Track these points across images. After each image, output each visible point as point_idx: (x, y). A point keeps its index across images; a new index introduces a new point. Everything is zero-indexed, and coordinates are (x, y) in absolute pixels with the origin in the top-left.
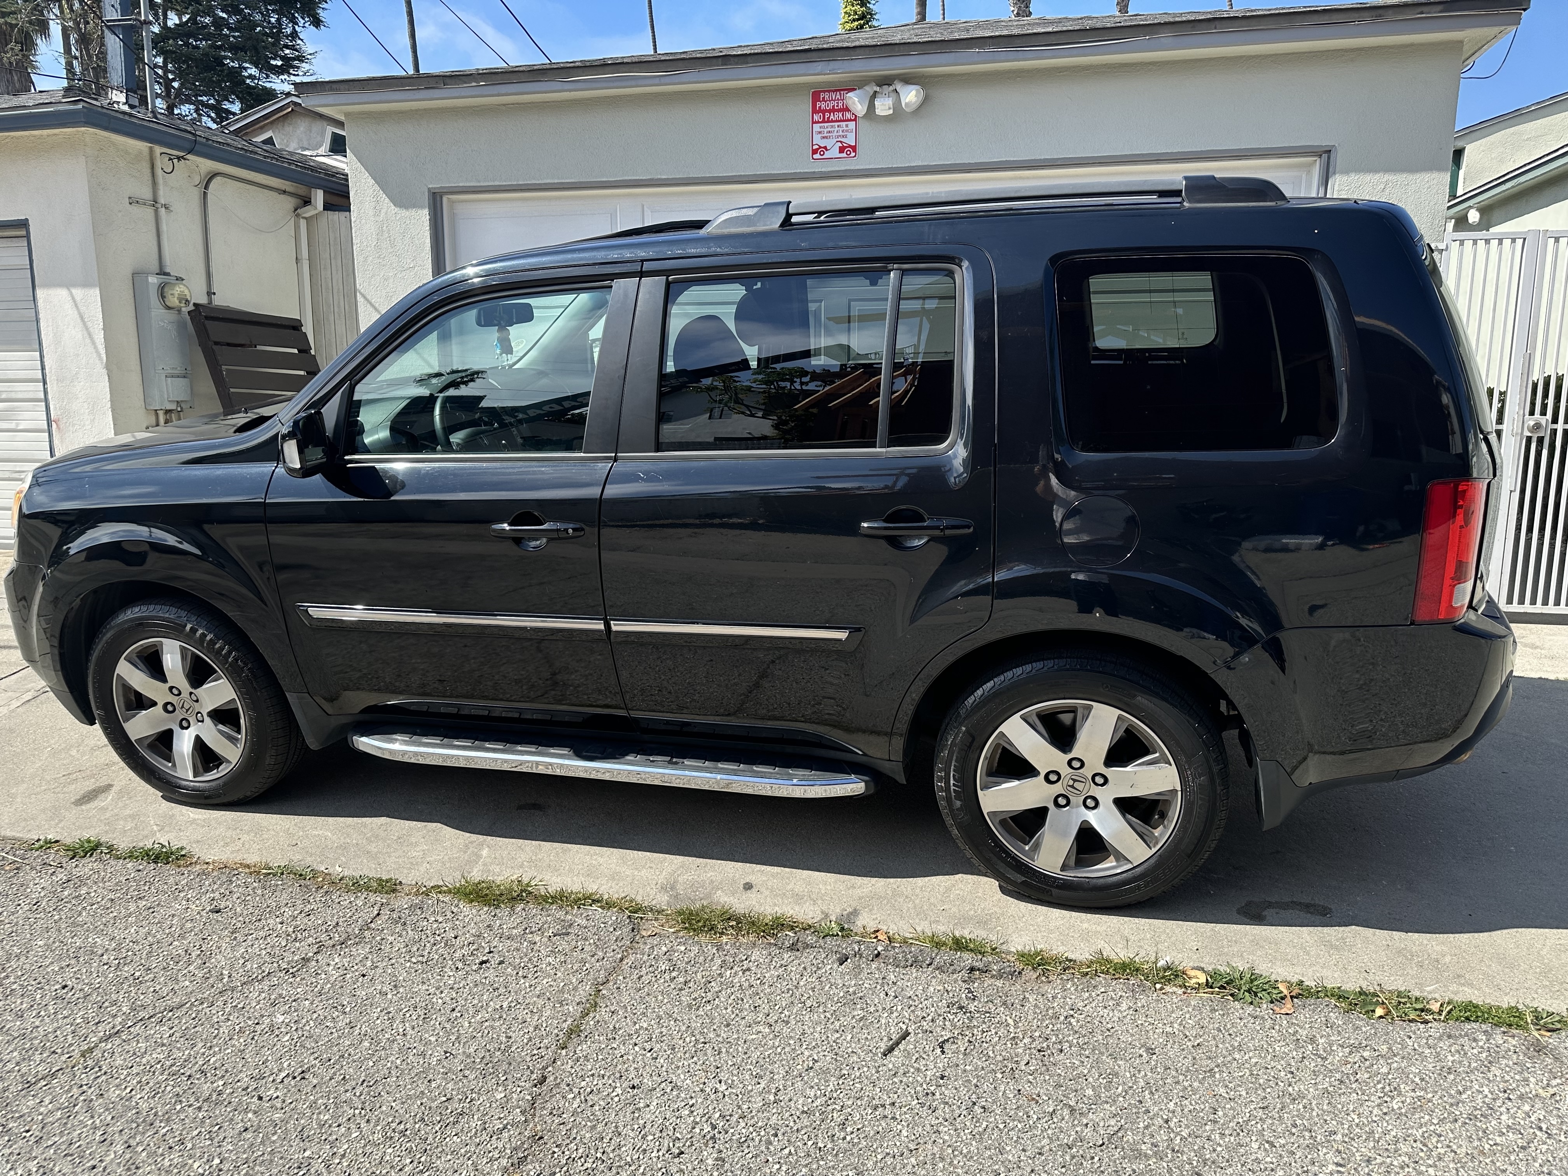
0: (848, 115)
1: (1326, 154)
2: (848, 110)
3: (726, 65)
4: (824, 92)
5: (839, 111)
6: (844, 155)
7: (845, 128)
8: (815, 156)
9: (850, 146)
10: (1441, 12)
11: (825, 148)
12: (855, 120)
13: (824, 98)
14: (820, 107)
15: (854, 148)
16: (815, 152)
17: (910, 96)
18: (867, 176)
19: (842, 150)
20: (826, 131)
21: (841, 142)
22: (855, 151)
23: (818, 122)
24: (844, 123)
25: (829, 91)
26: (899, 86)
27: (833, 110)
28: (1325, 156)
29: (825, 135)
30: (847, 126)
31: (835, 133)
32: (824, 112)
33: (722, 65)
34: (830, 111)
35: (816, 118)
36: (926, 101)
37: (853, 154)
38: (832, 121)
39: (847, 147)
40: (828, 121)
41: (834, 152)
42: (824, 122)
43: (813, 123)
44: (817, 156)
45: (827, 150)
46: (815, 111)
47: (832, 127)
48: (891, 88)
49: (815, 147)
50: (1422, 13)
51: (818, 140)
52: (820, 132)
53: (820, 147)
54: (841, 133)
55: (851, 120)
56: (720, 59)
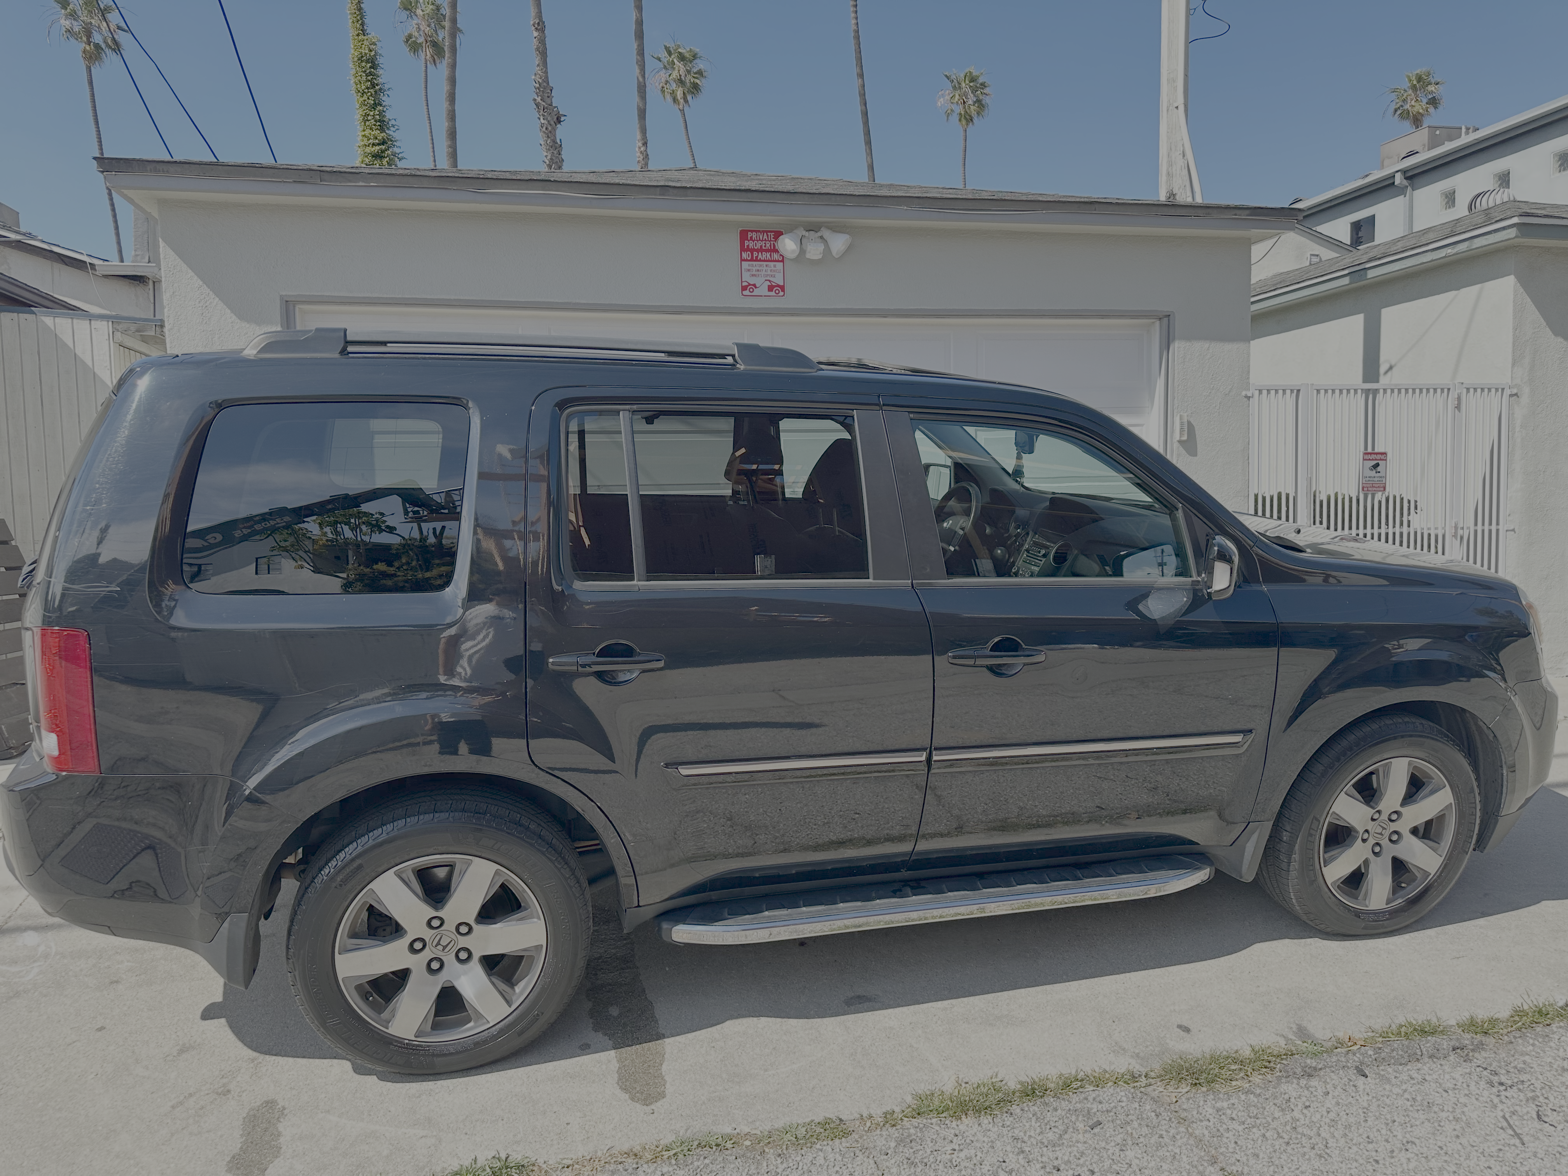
0: (776, 256)
1: (1166, 318)
2: (777, 251)
3: (663, 195)
4: (752, 231)
5: (767, 251)
6: (773, 293)
7: (773, 268)
8: (745, 293)
9: (778, 286)
10: (1248, 215)
11: (754, 285)
12: (783, 261)
13: (751, 237)
14: (748, 246)
15: (782, 288)
16: (744, 288)
17: (838, 243)
18: (792, 315)
19: (770, 288)
20: (754, 269)
21: (770, 281)
22: (783, 290)
23: (747, 260)
24: (772, 264)
25: (756, 231)
26: (826, 233)
27: (761, 250)
28: (1166, 319)
29: (754, 273)
30: (775, 266)
31: (764, 273)
32: (752, 251)
33: (660, 195)
34: (758, 251)
35: (745, 255)
36: (850, 248)
37: (781, 293)
38: (760, 260)
39: (776, 286)
40: (757, 260)
41: (763, 290)
42: (752, 260)
43: (742, 260)
44: (746, 293)
45: (756, 287)
46: (743, 249)
47: (761, 266)
48: (819, 234)
49: (745, 284)
50: (1236, 215)
51: (747, 278)
52: (749, 270)
53: (750, 285)
54: (769, 273)
55: (778, 261)
56: (658, 189)
